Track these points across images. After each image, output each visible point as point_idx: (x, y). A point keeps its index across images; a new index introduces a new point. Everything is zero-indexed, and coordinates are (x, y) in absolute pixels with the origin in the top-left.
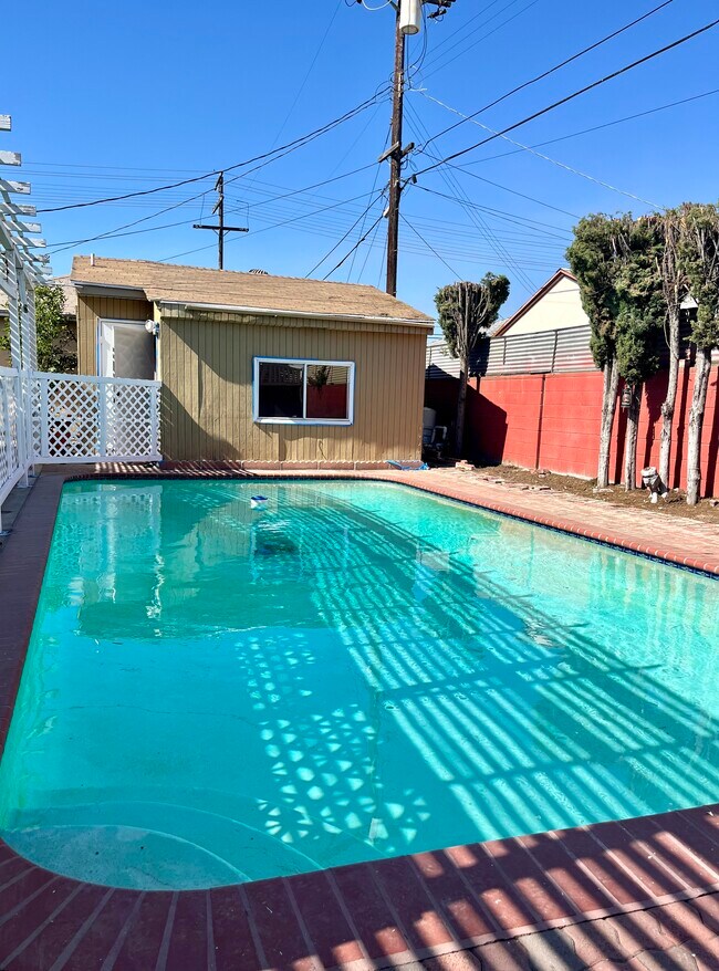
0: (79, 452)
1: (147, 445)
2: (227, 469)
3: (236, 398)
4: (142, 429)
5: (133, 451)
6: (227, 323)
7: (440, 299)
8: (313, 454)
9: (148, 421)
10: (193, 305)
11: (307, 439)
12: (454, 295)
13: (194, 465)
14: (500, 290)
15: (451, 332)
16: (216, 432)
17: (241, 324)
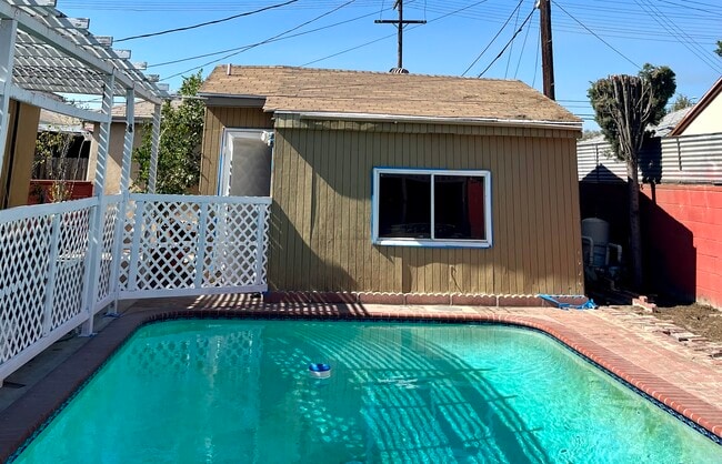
0: (172, 283)
1: (251, 273)
2: (340, 303)
3: (353, 215)
4: (247, 254)
5: (234, 280)
6: (344, 131)
7: (596, 94)
8: (444, 285)
9: (254, 243)
10: (308, 114)
11: (437, 265)
12: (610, 90)
13: (303, 297)
14: (664, 83)
15: (611, 131)
16: (329, 256)
17: (359, 132)
